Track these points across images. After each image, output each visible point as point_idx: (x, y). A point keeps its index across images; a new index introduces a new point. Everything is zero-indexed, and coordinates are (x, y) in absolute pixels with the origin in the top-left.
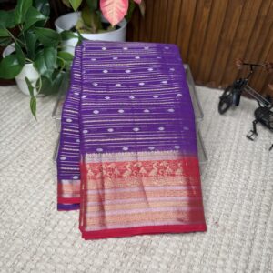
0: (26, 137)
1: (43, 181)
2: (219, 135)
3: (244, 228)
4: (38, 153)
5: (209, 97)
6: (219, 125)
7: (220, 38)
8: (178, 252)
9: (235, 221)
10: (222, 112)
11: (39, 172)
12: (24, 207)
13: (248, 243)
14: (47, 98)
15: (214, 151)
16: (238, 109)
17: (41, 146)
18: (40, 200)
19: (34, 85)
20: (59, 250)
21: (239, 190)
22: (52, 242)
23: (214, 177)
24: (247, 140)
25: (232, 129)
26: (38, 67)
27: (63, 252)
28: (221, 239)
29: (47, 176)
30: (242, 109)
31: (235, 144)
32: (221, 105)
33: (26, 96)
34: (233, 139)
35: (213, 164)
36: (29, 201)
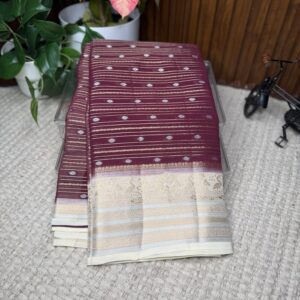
0: (27, 144)
1: (45, 194)
2: (244, 142)
3: (270, 247)
4: (40, 163)
5: (233, 98)
6: (244, 130)
7: (246, 31)
8: (195, 274)
9: (260, 239)
10: (248, 115)
11: (42, 184)
12: (24, 222)
13: (274, 265)
14: (51, 100)
15: (238, 160)
16: (265, 113)
17: (44, 154)
18: (42, 215)
19: (35, 86)
20: (62, 270)
21: (266, 204)
22: (54, 262)
23: (237, 189)
24: (276, 147)
25: (259, 135)
26: (39, 65)
27: (67, 273)
28: (244, 259)
29: (50, 188)
30: (271, 112)
31: (262, 152)
34: (260, 147)
35: (236, 175)
36: (30, 216)
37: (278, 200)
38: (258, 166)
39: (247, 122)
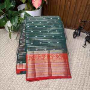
0: (7, 46)
1: (13, 62)
2: (73, 46)
3: (81, 78)
4: (11, 52)
5: (70, 32)
7: (74, 12)
8: (58, 87)
9: (78, 76)
10: (74, 38)
11: (11, 58)
13: (82, 84)
14: (15, 33)
15: (71, 51)
16: (80, 37)
17: (12, 49)
19: (10, 28)
21: (80, 65)
22: (15, 83)
23: (71, 60)
24: (83, 47)
25: (78, 43)
28: (73, 82)
29: (14, 60)
30: (81, 37)
31: (78, 49)
32: (74, 35)
33: (8, 32)
34: (78, 47)
35: (71, 56)
36: (8, 68)
37: (83, 64)
38: (77, 53)
39: (74, 39)
